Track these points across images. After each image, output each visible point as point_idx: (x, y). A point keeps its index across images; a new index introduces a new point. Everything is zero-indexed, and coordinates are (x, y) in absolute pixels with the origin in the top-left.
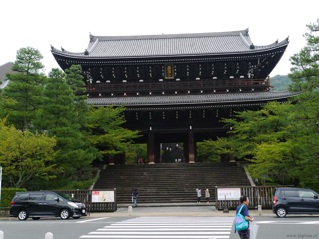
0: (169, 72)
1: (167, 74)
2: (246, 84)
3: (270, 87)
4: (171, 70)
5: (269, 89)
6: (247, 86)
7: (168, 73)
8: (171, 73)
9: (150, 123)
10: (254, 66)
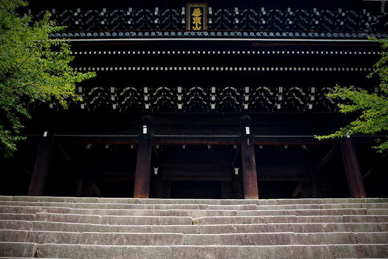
0: (197, 21)
1: (192, 25)
4: (202, 16)
7: (194, 23)
8: (200, 24)
9: (144, 117)
10: (372, 19)
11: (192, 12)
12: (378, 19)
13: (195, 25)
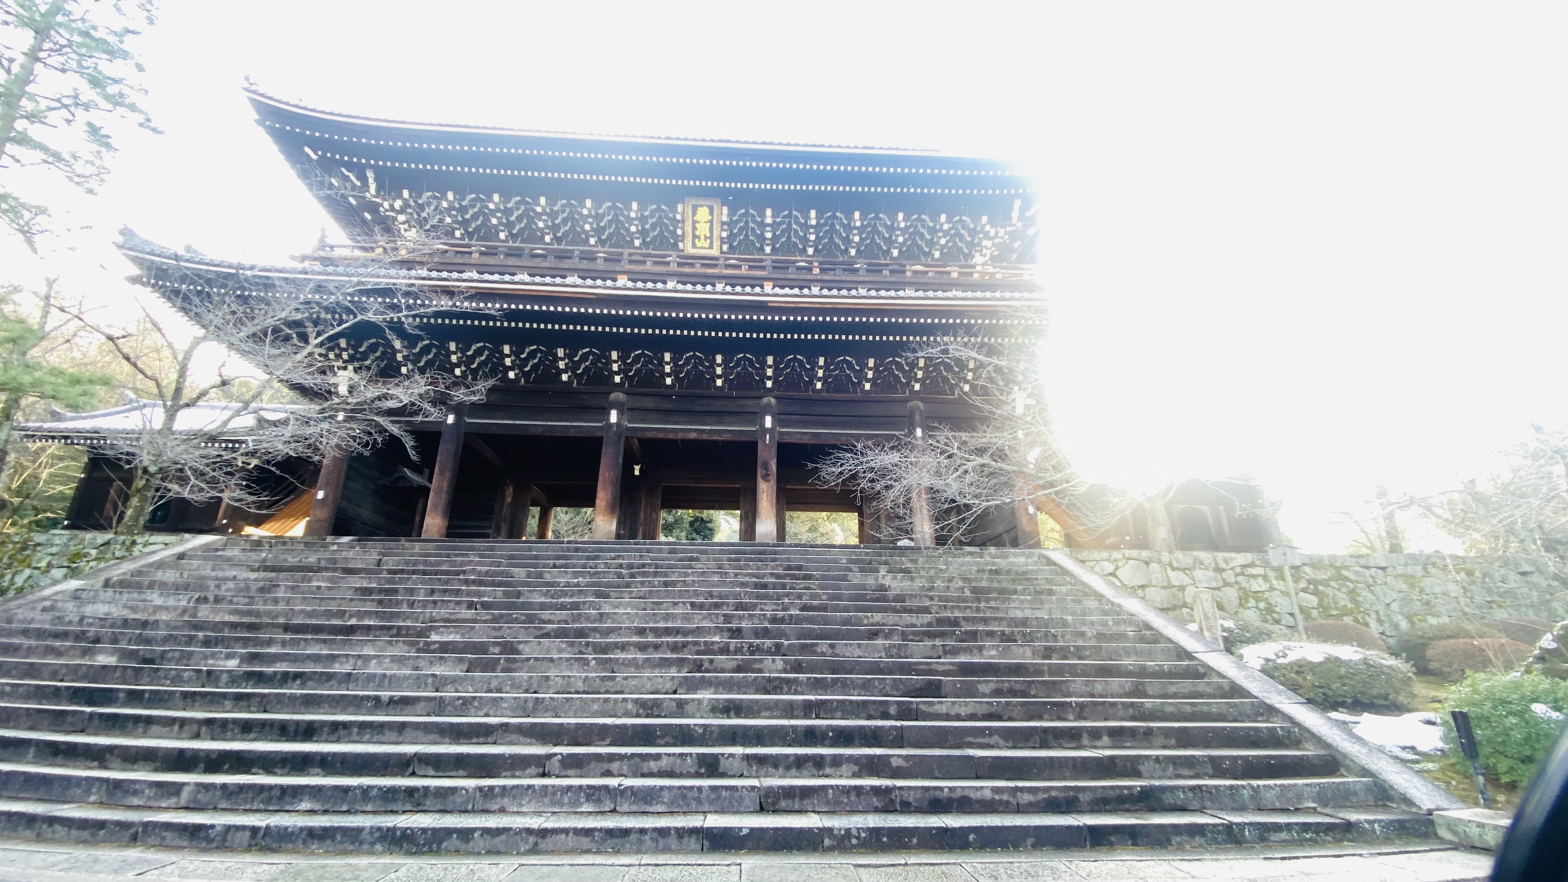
0: (703, 229)
1: (695, 237)
4: (711, 222)
7: (697, 233)
8: (708, 235)
9: (613, 396)
10: (997, 233)
11: (694, 214)
12: (1006, 233)
13: (699, 237)
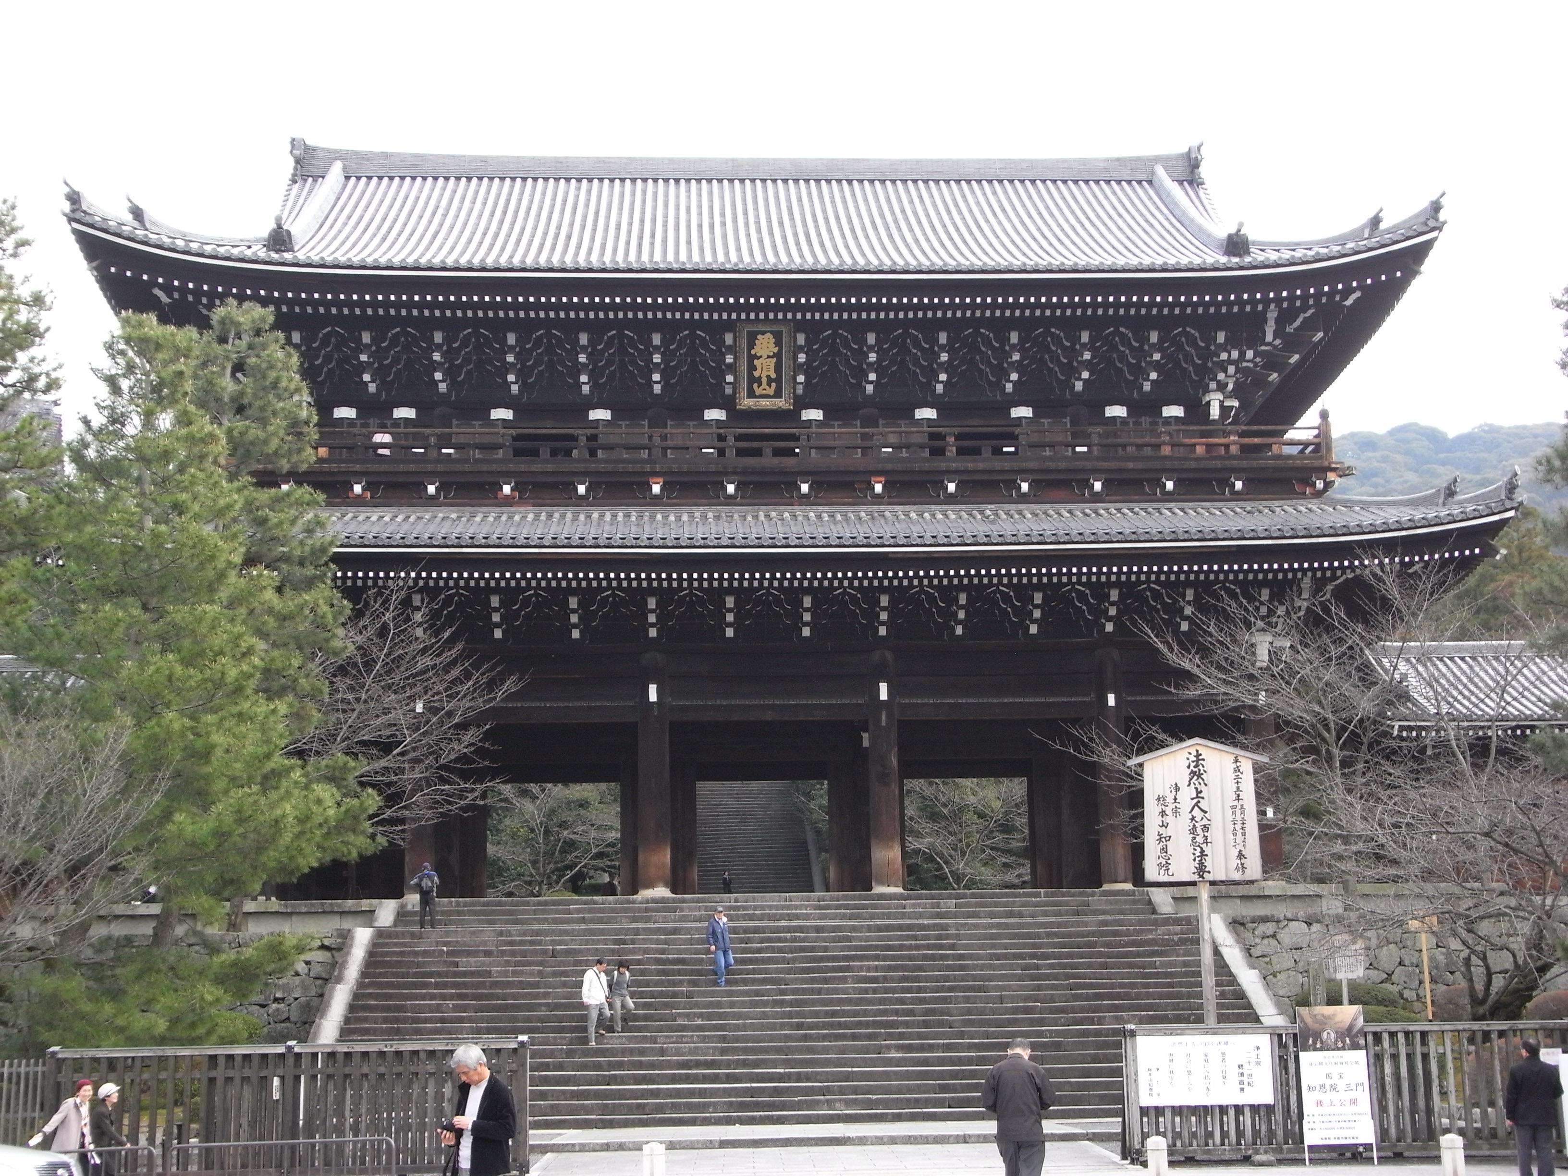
0: (765, 368)
1: (753, 380)
2: (1200, 450)
3: (1334, 470)
4: (778, 356)
5: (1328, 485)
6: (1203, 465)
7: (756, 374)
8: (773, 376)
9: (648, 659)
11: (751, 345)
13: (759, 381)
